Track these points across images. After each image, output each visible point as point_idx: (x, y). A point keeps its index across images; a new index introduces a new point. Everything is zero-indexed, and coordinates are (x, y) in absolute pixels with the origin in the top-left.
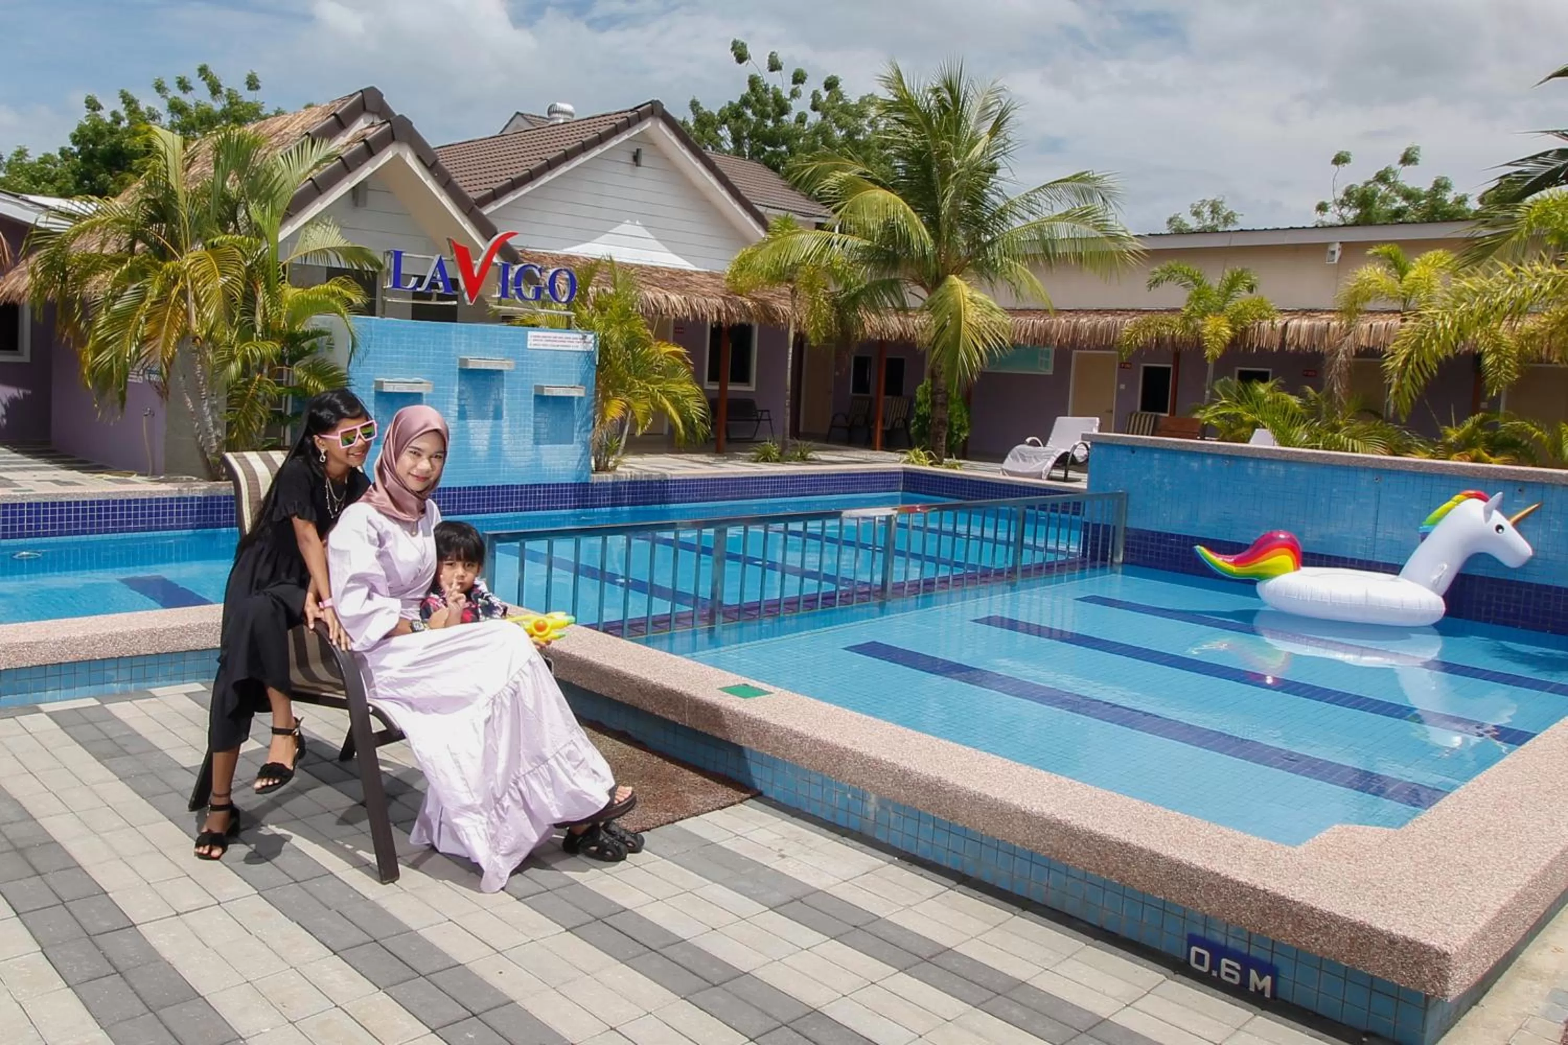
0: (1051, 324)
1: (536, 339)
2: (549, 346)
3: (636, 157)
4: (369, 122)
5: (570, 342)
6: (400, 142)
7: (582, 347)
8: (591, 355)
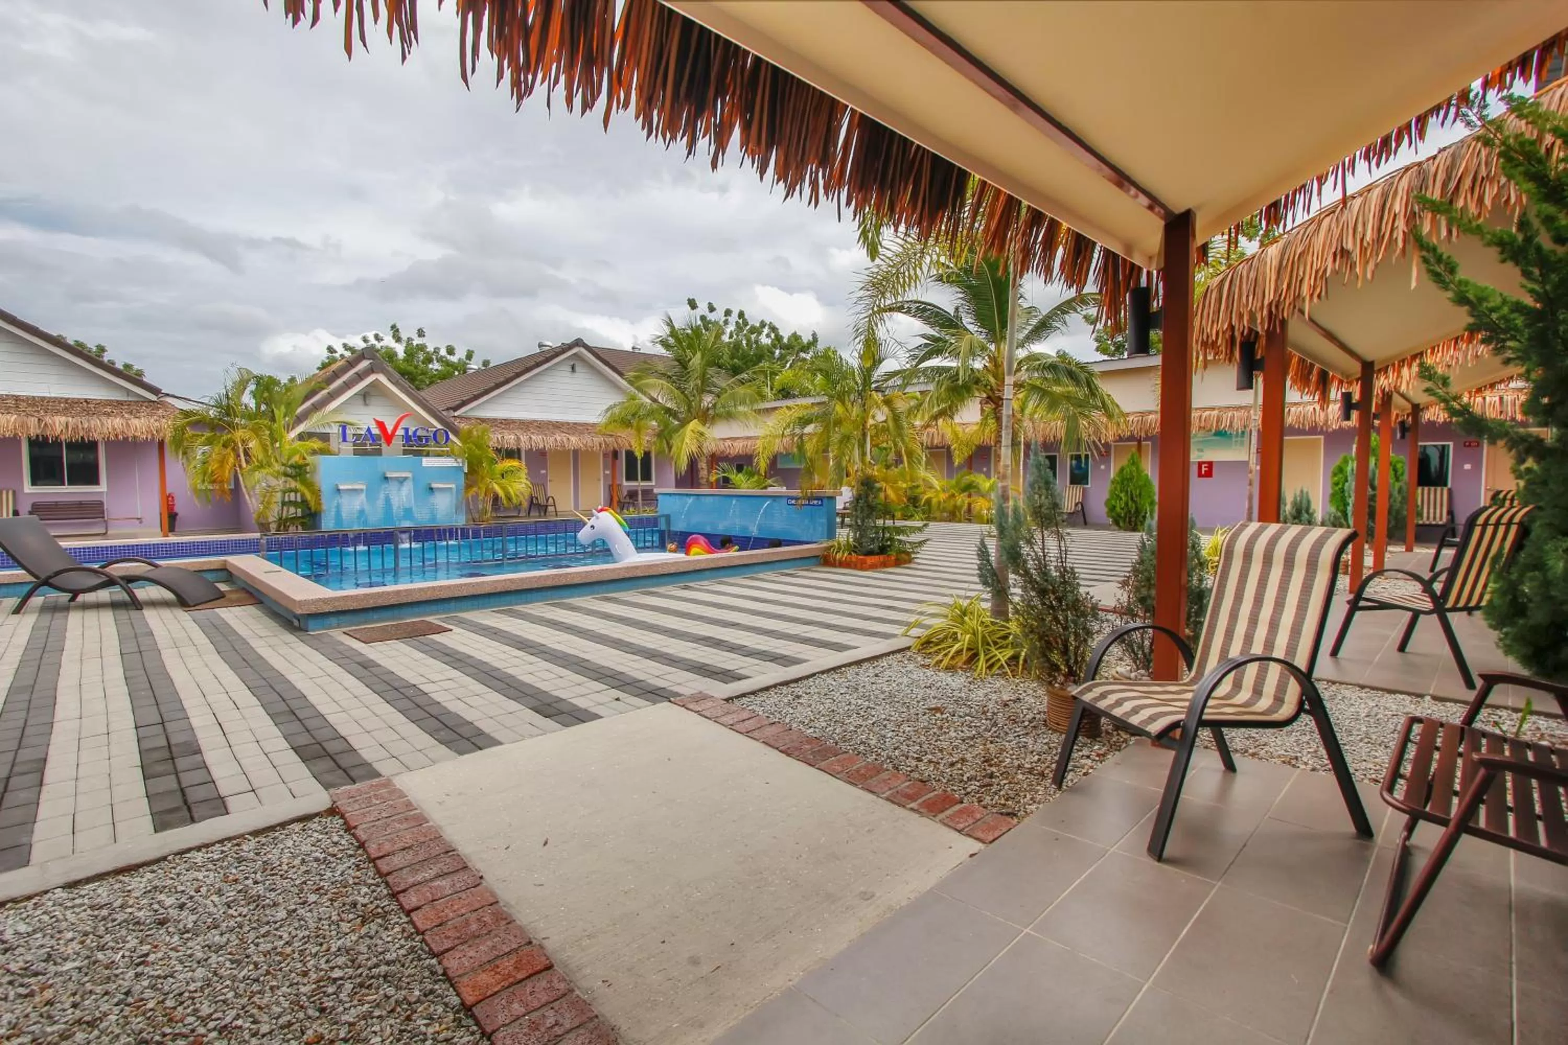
1: (427, 462)
2: (436, 465)
3: (573, 368)
4: (364, 364)
5: (448, 462)
6: (377, 373)
7: (455, 465)
8: (460, 468)
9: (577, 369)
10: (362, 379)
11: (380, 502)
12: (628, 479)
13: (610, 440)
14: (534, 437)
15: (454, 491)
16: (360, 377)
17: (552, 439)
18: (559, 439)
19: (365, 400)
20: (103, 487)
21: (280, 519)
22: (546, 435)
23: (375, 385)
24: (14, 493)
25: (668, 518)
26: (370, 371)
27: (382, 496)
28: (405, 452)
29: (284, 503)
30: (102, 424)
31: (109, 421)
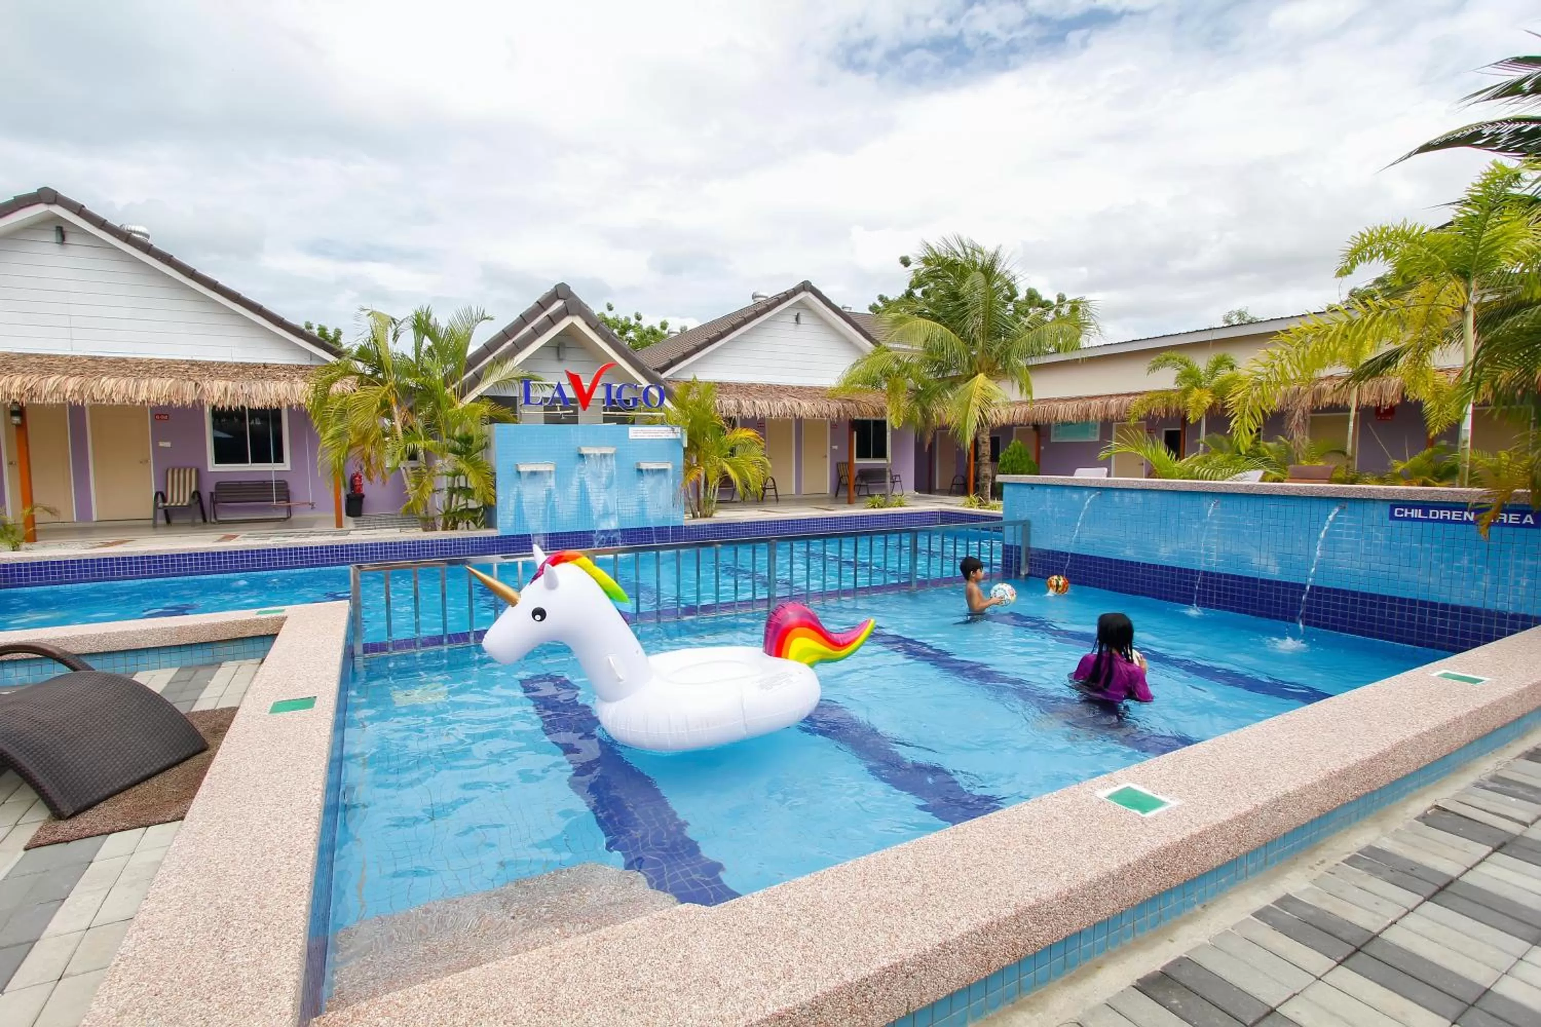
0: (1090, 405)
1: (635, 432)
2: (646, 436)
3: (797, 319)
4: (558, 304)
5: (662, 433)
6: (573, 315)
7: (672, 436)
8: (679, 441)
9: (802, 319)
10: (554, 324)
11: (574, 490)
12: (859, 456)
13: (849, 406)
14: (757, 402)
15: (670, 473)
16: (552, 321)
17: (780, 405)
18: (788, 404)
19: (558, 355)
20: (286, 465)
21: (447, 512)
22: (772, 400)
23: (571, 331)
24: (198, 471)
25: (1026, 525)
26: (564, 312)
27: (575, 481)
28: (607, 419)
29: (452, 491)
30: (265, 389)
31: (273, 385)
